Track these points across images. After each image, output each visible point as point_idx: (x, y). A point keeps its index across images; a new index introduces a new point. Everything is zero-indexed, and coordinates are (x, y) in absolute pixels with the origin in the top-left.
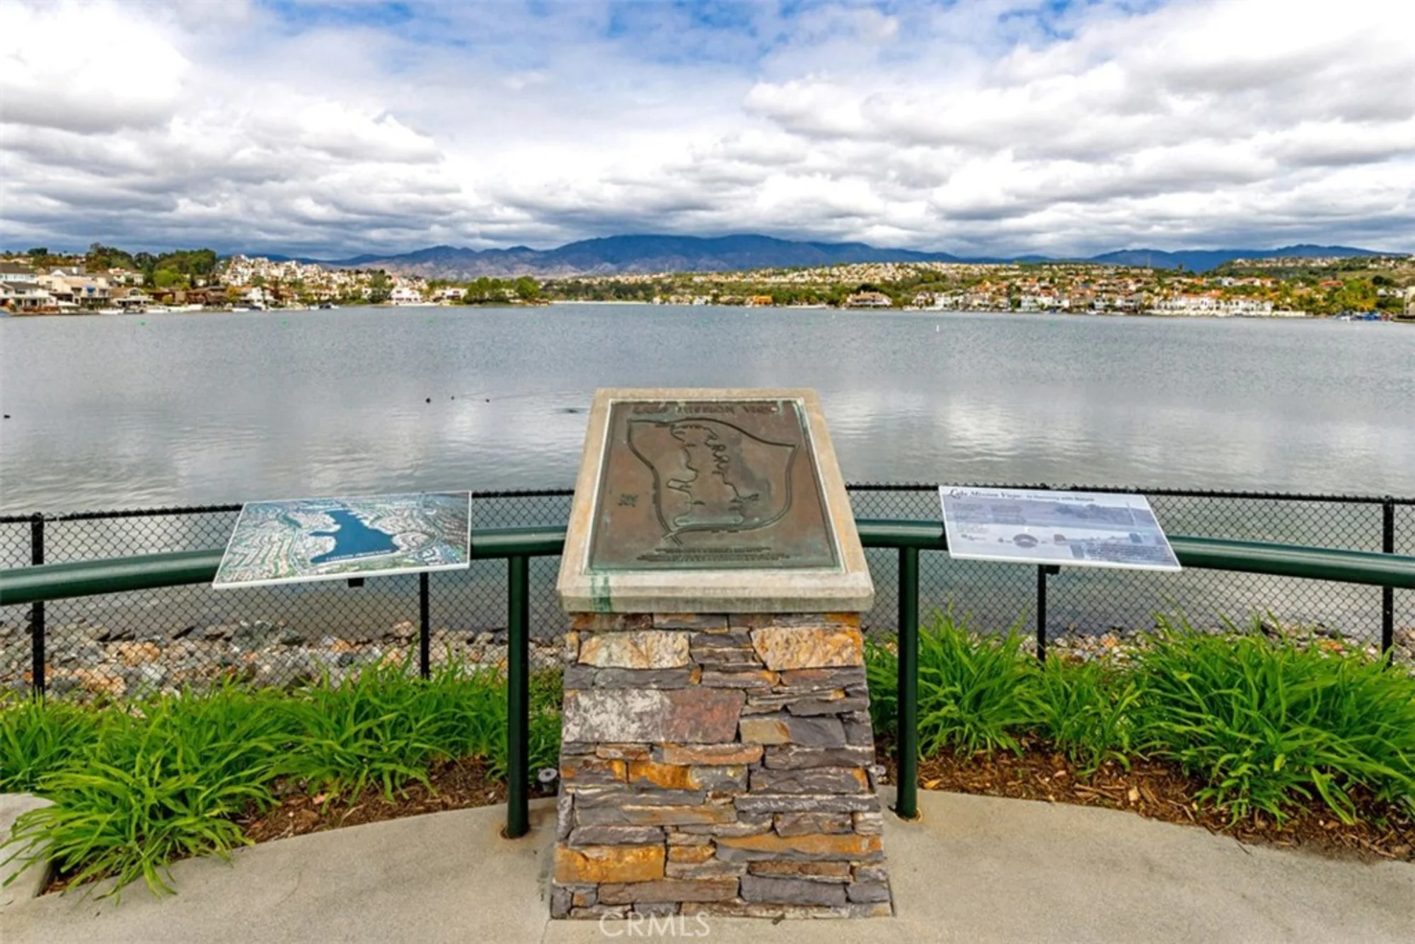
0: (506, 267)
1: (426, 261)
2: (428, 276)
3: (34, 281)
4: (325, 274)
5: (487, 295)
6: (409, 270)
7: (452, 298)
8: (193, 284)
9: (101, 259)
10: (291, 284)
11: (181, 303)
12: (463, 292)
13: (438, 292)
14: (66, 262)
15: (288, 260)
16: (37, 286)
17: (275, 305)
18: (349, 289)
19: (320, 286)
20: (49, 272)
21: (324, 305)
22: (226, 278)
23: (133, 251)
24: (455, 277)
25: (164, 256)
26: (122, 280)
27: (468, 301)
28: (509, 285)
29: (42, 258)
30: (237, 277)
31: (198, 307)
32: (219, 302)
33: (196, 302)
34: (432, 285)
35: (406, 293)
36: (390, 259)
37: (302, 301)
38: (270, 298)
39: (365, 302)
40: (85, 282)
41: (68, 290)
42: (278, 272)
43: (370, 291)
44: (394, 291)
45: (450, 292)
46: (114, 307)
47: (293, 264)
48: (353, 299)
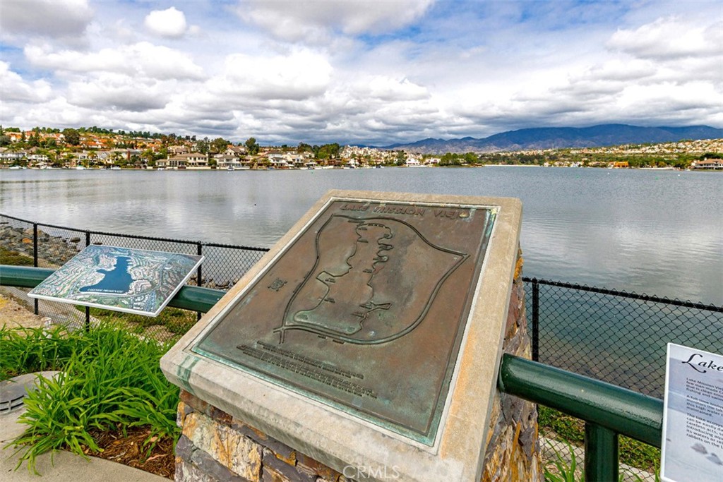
0: (460, 147)
1: (422, 146)
2: (423, 153)
3: (281, 157)
4: (379, 153)
5: (450, 162)
6: (414, 151)
7: (434, 163)
8: (331, 157)
9: (302, 148)
10: (366, 157)
11: (327, 165)
12: (439, 160)
13: (427, 160)
14: (291, 149)
15: (365, 147)
16: (282, 159)
17: (359, 166)
18: (388, 159)
19: (377, 158)
20: (286, 153)
21: (378, 166)
22: (342, 155)
23: (312, 145)
24: (435, 153)
25: (322, 146)
26: (308, 156)
27: (441, 165)
28: (461, 157)
29: (286, 148)
30: (346, 154)
31: (332, 167)
32: (339, 165)
33: (331, 165)
34: (425, 157)
35: (413, 161)
36: (406, 145)
37: (370, 165)
38: (357, 163)
39: (395, 165)
40: (296, 157)
41: (291, 160)
42: (361, 152)
43: (397, 160)
44: (407, 160)
45: (432, 160)
46: (305, 166)
47: (367, 148)
48: (390, 163)
